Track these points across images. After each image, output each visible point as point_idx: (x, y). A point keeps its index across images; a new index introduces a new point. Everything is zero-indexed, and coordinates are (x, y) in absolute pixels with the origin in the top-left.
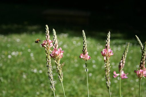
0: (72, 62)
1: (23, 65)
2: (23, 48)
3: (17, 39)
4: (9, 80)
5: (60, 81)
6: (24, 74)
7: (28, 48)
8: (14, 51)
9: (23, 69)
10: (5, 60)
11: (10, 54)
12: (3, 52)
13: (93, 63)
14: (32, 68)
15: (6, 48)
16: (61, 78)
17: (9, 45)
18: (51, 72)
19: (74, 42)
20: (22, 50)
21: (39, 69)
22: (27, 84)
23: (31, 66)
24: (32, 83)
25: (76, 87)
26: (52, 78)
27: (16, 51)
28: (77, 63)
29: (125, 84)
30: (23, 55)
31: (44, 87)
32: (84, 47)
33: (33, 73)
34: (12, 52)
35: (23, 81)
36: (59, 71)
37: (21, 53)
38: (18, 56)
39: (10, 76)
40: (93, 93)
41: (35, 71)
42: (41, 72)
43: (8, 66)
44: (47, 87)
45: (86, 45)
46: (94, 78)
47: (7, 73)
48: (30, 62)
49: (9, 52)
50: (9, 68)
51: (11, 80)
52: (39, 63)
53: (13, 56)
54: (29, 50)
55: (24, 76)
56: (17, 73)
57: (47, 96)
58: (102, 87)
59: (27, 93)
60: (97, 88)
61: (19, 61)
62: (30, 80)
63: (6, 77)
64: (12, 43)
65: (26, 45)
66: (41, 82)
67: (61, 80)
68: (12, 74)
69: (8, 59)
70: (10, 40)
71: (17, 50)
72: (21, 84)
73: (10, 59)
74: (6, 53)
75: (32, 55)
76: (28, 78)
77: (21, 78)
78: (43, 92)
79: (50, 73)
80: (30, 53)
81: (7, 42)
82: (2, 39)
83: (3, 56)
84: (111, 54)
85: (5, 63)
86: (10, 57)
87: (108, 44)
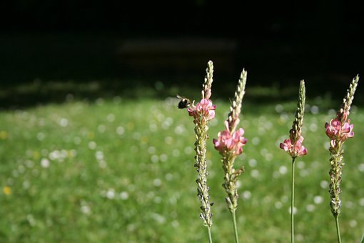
1: (79, 182)
2: (78, 141)
3: (61, 118)
4: (49, 222)
6: (83, 202)
7: (90, 140)
8: (54, 149)
9: (81, 191)
10: (36, 171)
11: (47, 158)
12: (29, 153)
13: (250, 167)
14: (103, 189)
15: (36, 144)
16: (233, 203)
17: (41, 136)
18: (205, 180)
20: (73, 146)
21: (120, 189)
22: (92, 226)
23: (101, 182)
24: (105, 225)
26: (206, 195)
27: (60, 150)
30: (77, 157)
31: (136, 232)
32: (296, 123)
33: (105, 199)
34: (50, 152)
35: (84, 221)
37: (72, 153)
38: (66, 160)
39: (50, 210)
41: (111, 194)
42: (124, 195)
43: (43, 185)
46: (255, 202)
47: (43, 203)
48: (95, 175)
49: (44, 151)
50: (45, 193)
51: (55, 220)
52: (118, 174)
53: (52, 162)
54: (92, 145)
55: (86, 209)
56: (66, 202)
58: (277, 224)
60: (266, 227)
61: (70, 173)
62: (99, 218)
63: (41, 215)
64: (48, 130)
65: (85, 132)
66: (127, 222)
67: (232, 207)
68: (54, 204)
69: (41, 169)
70: (42, 122)
71: (62, 146)
72: (79, 229)
73: (48, 169)
74: (36, 154)
75: (100, 156)
76: (94, 213)
77: (77, 214)
79: (203, 183)
80: (94, 152)
81: (38, 128)
82: (24, 121)
83: (30, 164)
84: (349, 135)
85: (35, 179)
86: (45, 163)
87: (347, 108)
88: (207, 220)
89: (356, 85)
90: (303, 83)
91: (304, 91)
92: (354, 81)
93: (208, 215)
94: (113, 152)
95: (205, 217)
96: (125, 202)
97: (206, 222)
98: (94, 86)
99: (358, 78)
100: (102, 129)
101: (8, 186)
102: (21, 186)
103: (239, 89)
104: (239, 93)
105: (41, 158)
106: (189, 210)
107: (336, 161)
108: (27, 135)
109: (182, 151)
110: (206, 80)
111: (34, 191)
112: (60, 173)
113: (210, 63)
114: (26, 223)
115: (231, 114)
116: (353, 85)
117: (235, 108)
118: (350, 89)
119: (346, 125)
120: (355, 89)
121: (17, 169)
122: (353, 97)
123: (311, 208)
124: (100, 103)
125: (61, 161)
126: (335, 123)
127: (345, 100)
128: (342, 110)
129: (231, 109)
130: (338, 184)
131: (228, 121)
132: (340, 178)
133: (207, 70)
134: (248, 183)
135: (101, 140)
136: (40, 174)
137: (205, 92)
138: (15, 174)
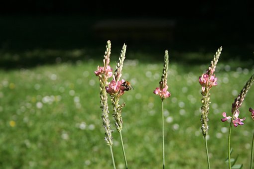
0: (145, 107)
1: (63, 118)
2: (62, 89)
3: (52, 74)
4: (40, 144)
5: (118, 130)
6: (64, 131)
7: (71, 89)
8: (46, 95)
9: (62, 124)
10: (32, 110)
11: (41, 101)
12: (29, 98)
13: (180, 108)
14: (78, 122)
15: (34, 92)
16: (119, 126)
17: (38, 87)
18: (107, 116)
19: (148, 74)
20: (59, 93)
21: (89, 123)
22: (70, 148)
23: (77, 118)
24: (77, 147)
25: (152, 149)
26: (108, 125)
27: (49, 96)
28: (154, 108)
29: (236, 138)
30: (62, 101)
31: (99, 152)
32: (163, 77)
33: (79, 130)
34: (43, 97)
35: (63, 144)
36: (116, 115)
37: (58, 98)
38: (54, 103)
39: (41, 137)
40: (181, 156)
41: (83, 126)
42: (92, 127)
43: (37, 120)
44: (103, 152)
45: (167, 75)
46: (181, 131)
47: (37, 132)
48: (73, 113)
49: (38, 97)
50: (39, 125)
51: (44, 143)
52: (89, 112)
53: (45, 105)
54: (72, 93)
55: (65, 136)
56: (52, 132)
57: (104, 166)
58: (195, 147)
59: (69, 163)
60: (188, 148)
61: (56, 111)
62: (74, 143)
63: (34, 140)
64: (43, 82)
65: (68, 84)
67: (119, 128)
68: (44, 133)
69: (36, 108)
70: (39, 77)
71: (51, 93)
72: (60, 150)
73: (41, 110)
74: (33, 99)
75: (77, 100)
76: (71, 138)
77: (59, 139)
78: (96, 159)
79: (106, 118)
80: (73, 97)
81: (36, 81)
82: (26, 76)
83: (29, 105)
84: (214, 84)
85: (32, 116)
86: (39, 105)
87: (213, 67)
88: (109, 141)
89: (220, 53)
90: (167, 52)
91: (168, 57)
92: (218, 50)
93: (110, 138)
94: (86, 98)
95: (108, 139)
96: (93, 131)
97: (108, 142)
98: (77, 53)
99: (221, 49)
100: (80, 82)
101: (14, 120)
102: (22, 120)
103: (121, 56)
104: (121, 58)
105: (37, 101)
106: (135, 137)
107: (205, 100)
108: (28, 86)
109: (134, 97)
110: (106, 53)
111: (31, 124)
112: (49, 112)
113: (109, 42)
114: (24, 146)
115: (117, 70)
116: (218, 53)
117: (119, 67)
118: (216, 55)
119: (212, 77)
120: (219, 55)
121: (20, 108)
122: (217, 61)
123: (219, 135)
124: (80, 64)
125: (50, 104)
126: (205, 76)
127: (212, 62)
128: (210, 68)
129: (117, 67)
130: (206, 115)
131: (115, 75)
132: (208, 111)
133: (107, 46)
134: (177, 118)
135: (78, 89)
136: (35, 113)
137: (106, 60)
138: (19, 112)
